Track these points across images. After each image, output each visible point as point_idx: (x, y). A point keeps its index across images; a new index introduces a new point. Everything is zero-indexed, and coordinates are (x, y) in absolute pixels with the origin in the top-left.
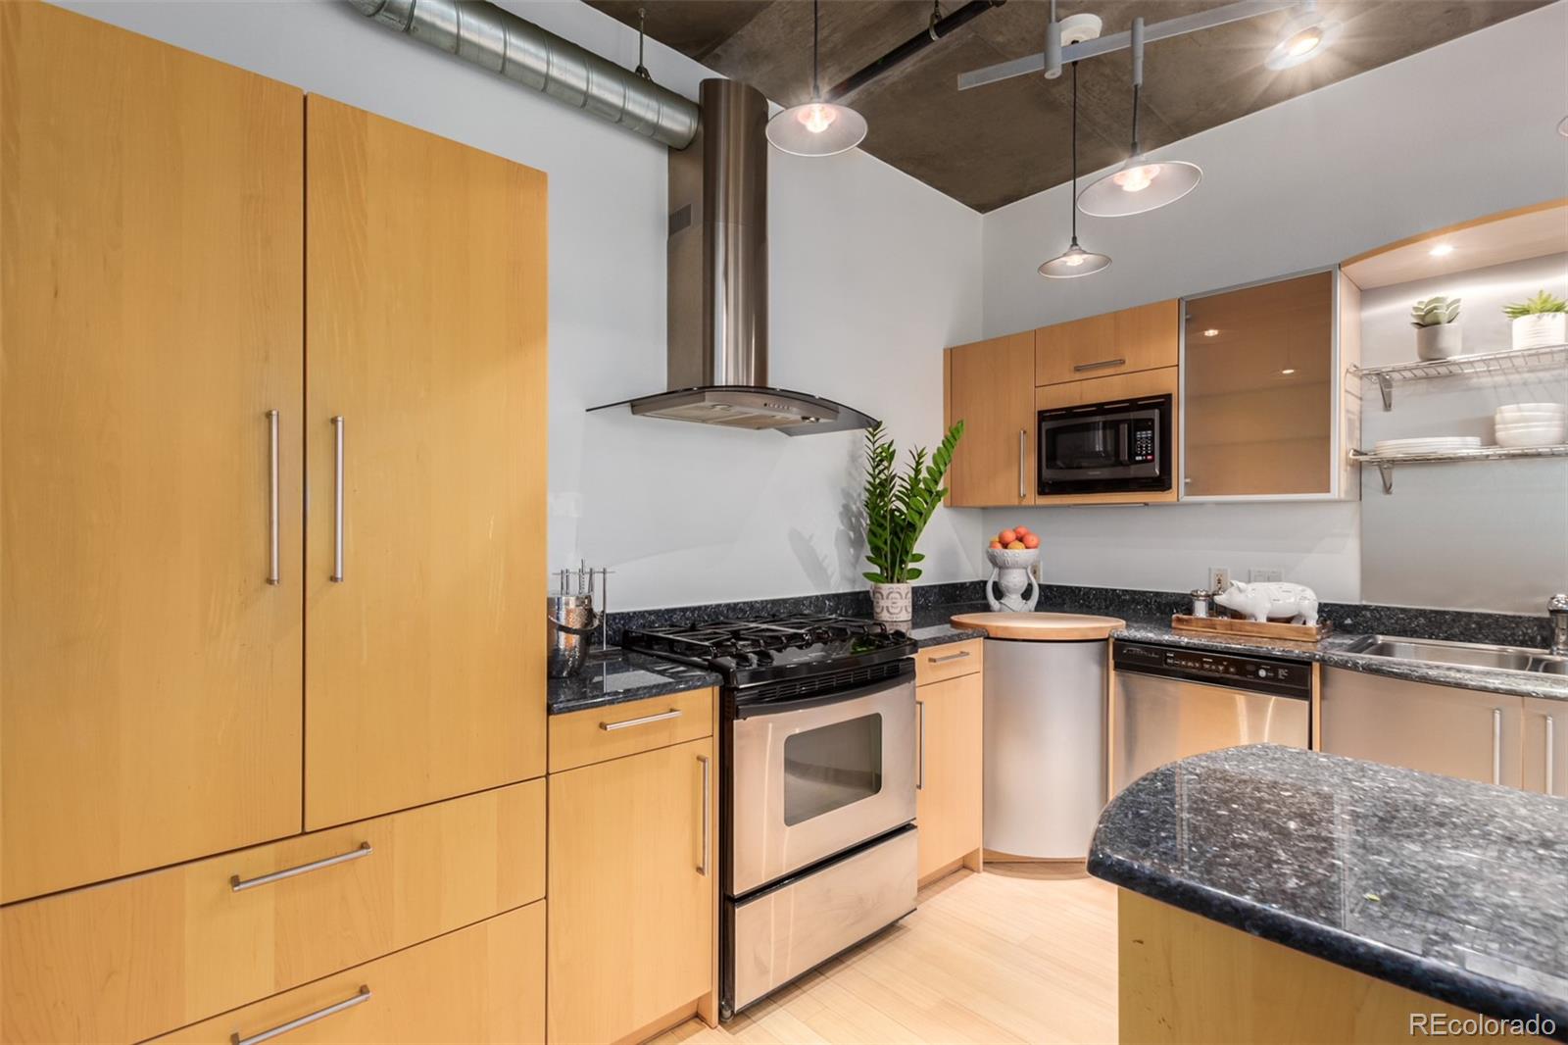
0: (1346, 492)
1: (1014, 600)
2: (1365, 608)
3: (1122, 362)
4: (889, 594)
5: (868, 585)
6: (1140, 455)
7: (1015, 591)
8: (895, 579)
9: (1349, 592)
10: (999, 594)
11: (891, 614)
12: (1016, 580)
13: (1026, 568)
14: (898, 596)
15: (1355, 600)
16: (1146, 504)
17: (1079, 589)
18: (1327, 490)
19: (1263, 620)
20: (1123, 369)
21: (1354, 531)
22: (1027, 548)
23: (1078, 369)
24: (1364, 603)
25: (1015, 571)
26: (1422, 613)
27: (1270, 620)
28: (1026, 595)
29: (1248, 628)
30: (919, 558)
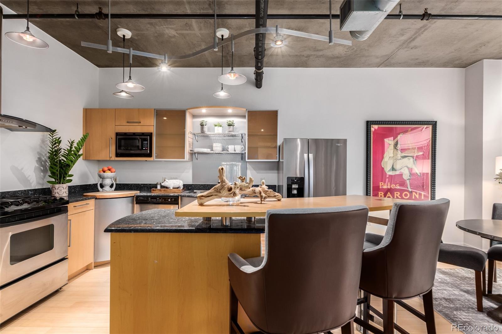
0: (188, 159)
1: (107, 188)
2: (193, 185)
3: (140, 122)
4: (58, 188)
5: (49, 186)
6: (144, 148)
7: (107, 185)
8: (61, 183)
9: (190, 182)
10: (102, 186)
11: (59, 194)
12: (108, 182)
13: (111, 179)
14: (62, 188)
15: (191, 183)
16: (146, 161)
17: (129, 184)
18: (184, 159)
19: (172, 188)
20: (140, 124)
21: (191, 168)
22: (111, 172)
23: (128, 122)
24: (193, 184)
25: (107, 179)
26: (202, 185)
27: (173, 188)
28: (111, 186)
29: (168, 190)
30: (72, 176)
